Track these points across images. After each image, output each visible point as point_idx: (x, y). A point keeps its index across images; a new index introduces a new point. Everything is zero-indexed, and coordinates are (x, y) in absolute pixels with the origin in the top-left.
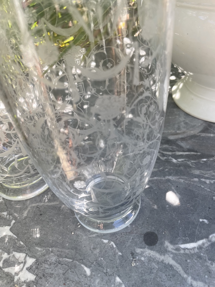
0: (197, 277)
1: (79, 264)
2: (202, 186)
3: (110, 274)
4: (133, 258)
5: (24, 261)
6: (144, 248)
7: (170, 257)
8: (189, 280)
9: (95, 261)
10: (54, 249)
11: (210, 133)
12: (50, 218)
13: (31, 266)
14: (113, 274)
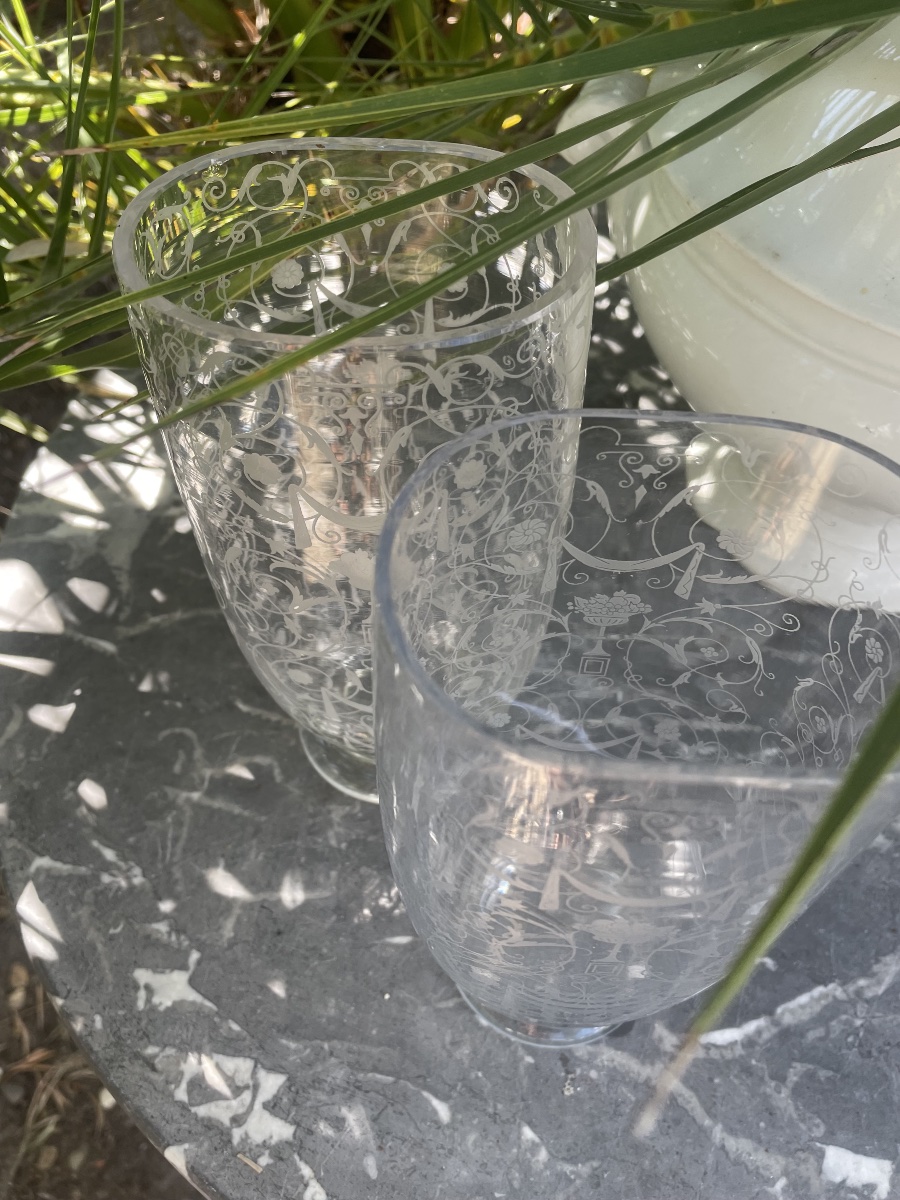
0: (738, 1127)
1: (416, 1089)
3: (504, 1118)
4: (568, 1072)
5: (251, 1083)
6: (599, 1043)
8: (718, 1133)
9: (459, 1080)
10: (337, 1044)
12: (310, 945)
13: (275, 1096)
14: (513, 1117)
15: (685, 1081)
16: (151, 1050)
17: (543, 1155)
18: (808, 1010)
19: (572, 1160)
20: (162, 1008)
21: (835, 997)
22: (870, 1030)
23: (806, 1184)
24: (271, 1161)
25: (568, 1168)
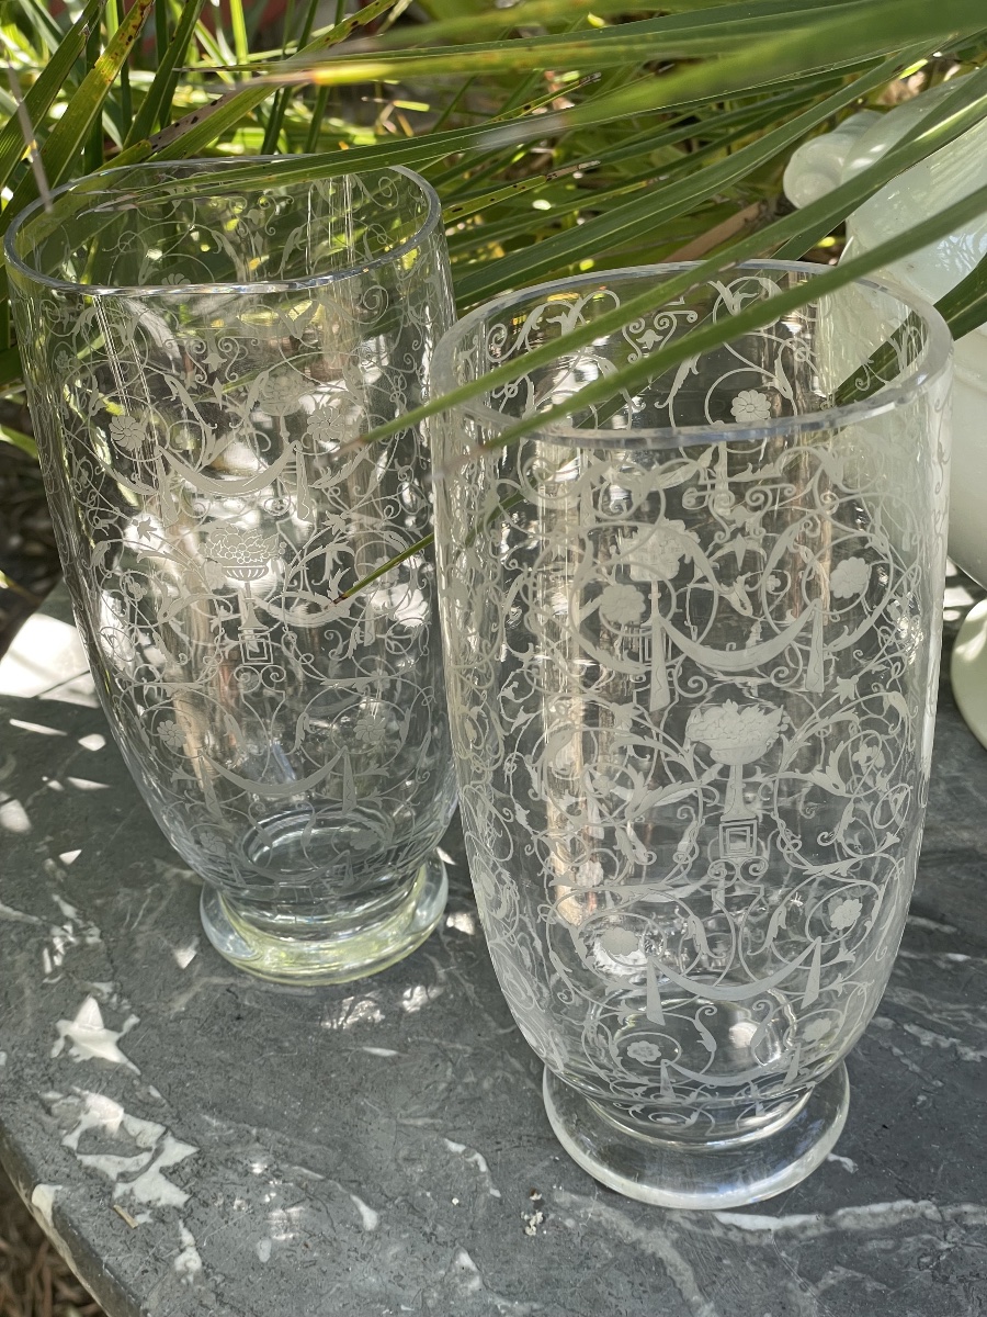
0: (734, 1311)
1: (345, 1192)
2: (896, 1051)
3: (441, 1240)
5: (154, 1147)
6: (587, 1195)
7: (666, 1237)
8: (706, 1312)
9: (400, 1194)
10: (268, 1133)
12: (271, 1036)
13: (177, 1164)
14: (454, 1242)
15: (684, 1254)
16: (51, 1095)
17: (475, 1284)
18: (881, 1220)
19: (509, 1295)
20: (78, 1060)
21: (923, 1215)
24: (150, 1221)
25: (500, 1303)
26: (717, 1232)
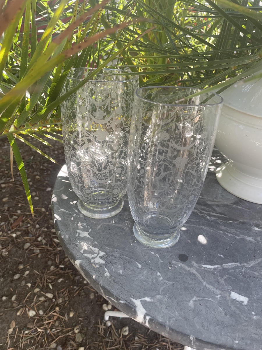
0: (210, 283)
1: (134, 261)
2: (225, 237)
3: (154, 270)
4: (170, 265)
5: (97, 253)
6: (178, 262)
7: (194, 269)
9: (145, 262)
10: (118, 250)
11: (239, 206)
12: (116, 233)
13: (102, 256)
14: (156, 270)
15: (198, 272)
16: (77, 243)
17: (161, 278)
18: (231, 266)
19: (169, 281)
20: (81, 237)
21: (238, 265)
22: (246, 273)
23: (226, 297)
24: (99, 266)
25: (167, 282)
26: (203, 268)
